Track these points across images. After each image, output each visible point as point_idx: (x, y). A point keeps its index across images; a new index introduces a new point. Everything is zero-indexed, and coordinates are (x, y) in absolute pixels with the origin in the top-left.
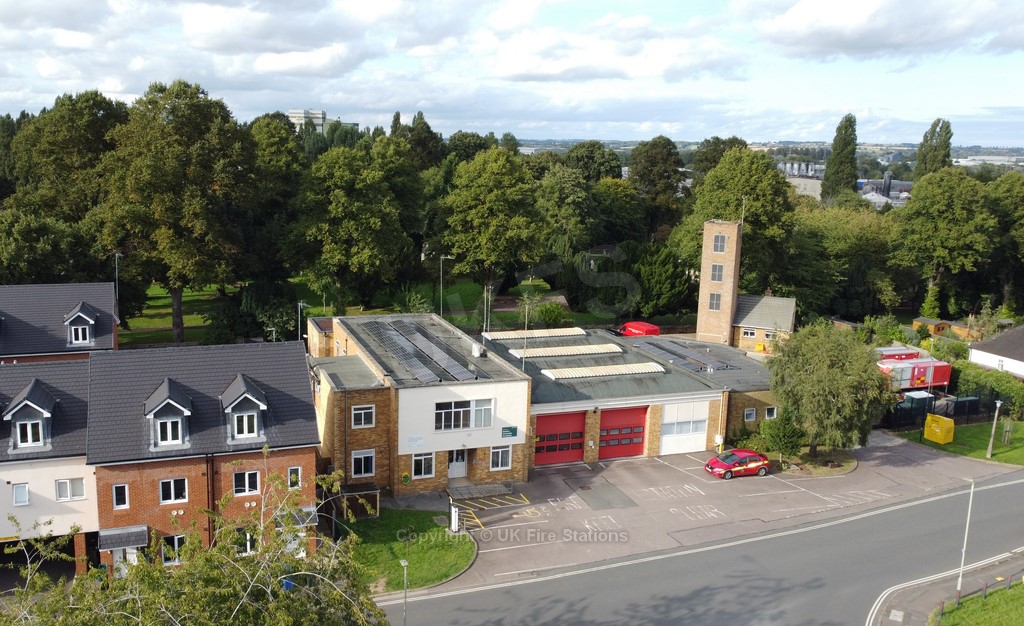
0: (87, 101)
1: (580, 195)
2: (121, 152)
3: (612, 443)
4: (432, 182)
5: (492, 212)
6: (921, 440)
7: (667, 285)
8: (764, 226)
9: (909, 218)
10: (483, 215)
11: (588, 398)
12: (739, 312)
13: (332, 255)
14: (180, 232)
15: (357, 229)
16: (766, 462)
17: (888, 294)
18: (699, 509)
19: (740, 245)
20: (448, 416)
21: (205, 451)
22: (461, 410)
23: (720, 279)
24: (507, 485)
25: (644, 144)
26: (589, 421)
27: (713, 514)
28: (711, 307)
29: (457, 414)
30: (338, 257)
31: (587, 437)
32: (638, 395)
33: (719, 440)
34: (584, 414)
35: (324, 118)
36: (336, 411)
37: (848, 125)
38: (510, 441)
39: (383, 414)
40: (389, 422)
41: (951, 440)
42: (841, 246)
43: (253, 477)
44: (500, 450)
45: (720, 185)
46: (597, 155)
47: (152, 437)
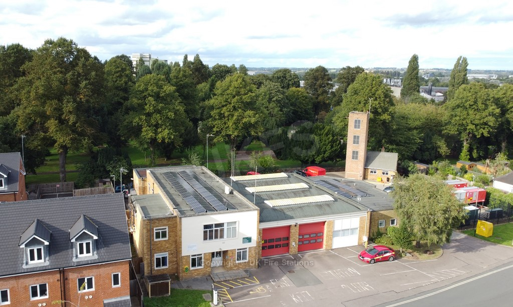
0: (13, 49)
1: (280, 96)
2: (29, 78)
3: (305, 242)
4: (204, 90)
5: (235, 109)
6: (475, 235)
7: (329, 146)
8: (379, 114)
9: (453, 109)
10: (230, 110)
11: (292, 218)
12: (368, 161)
13: (147, 133)
14: (62, 122)
15: (161, 119)
16: (393, 253)
17: (444, 149)
18: (358, 285)
19: (368, 125)
20: (211, 232)
21: (59, 266)
22: (219, 228)
23: (358, 143)
24: (246, 271)
25: (312, 70)
26: (292, 231)
27: (366, 288)
28: (353, 158)
29: (216, 231)
30: (151, 134)
31: (291, 240)
32: (320, 215)
33: (365, 239)
34: (289, 227)
35: (150, 58)
36: (145, 231)
37: (414, 60)
38: (247, 245)
39: (172, 232)
40: (176, 236)
41: (491, 234)
42: (417, 123)
43: (90, 281)
44: (242, 251)
45: (356, 93)
46: (287, 76)
47: (25, 259)
